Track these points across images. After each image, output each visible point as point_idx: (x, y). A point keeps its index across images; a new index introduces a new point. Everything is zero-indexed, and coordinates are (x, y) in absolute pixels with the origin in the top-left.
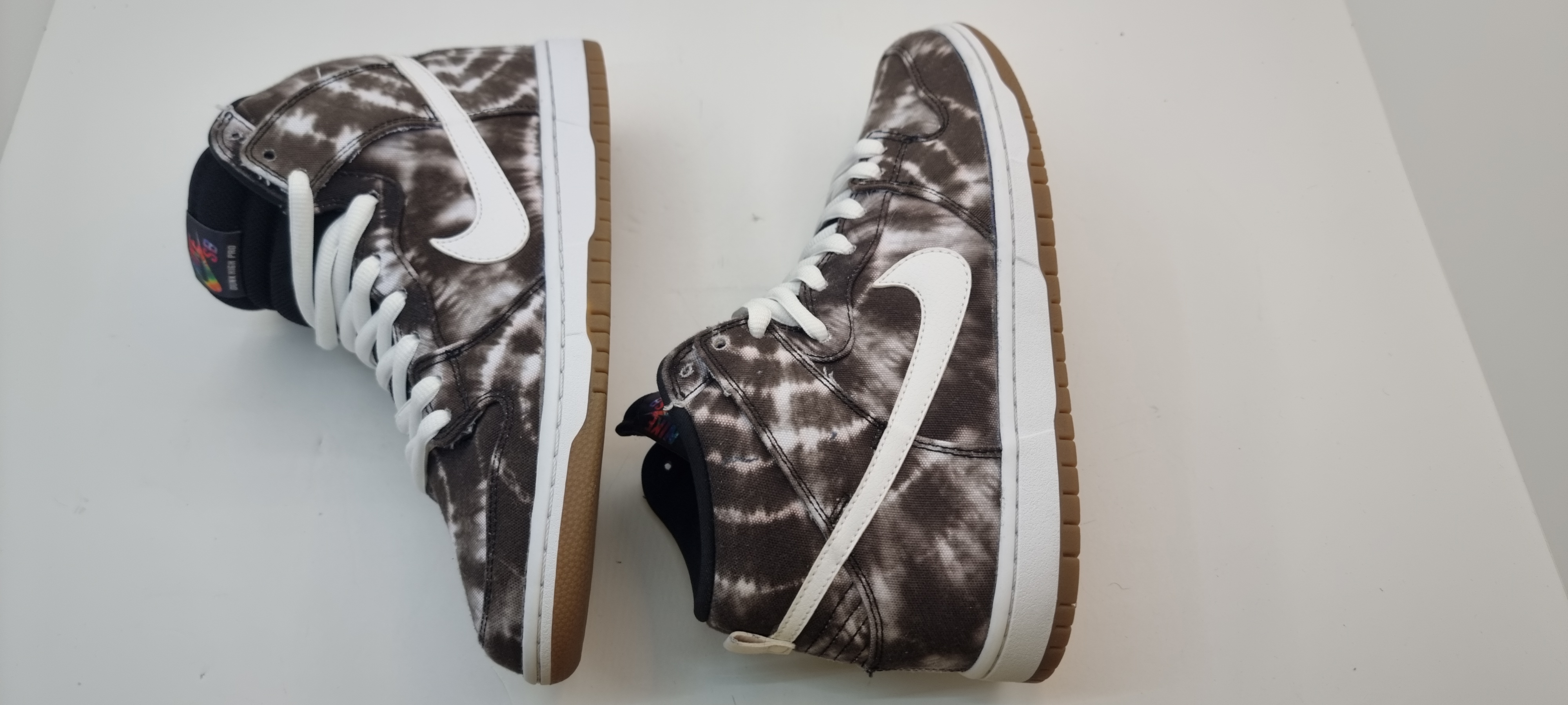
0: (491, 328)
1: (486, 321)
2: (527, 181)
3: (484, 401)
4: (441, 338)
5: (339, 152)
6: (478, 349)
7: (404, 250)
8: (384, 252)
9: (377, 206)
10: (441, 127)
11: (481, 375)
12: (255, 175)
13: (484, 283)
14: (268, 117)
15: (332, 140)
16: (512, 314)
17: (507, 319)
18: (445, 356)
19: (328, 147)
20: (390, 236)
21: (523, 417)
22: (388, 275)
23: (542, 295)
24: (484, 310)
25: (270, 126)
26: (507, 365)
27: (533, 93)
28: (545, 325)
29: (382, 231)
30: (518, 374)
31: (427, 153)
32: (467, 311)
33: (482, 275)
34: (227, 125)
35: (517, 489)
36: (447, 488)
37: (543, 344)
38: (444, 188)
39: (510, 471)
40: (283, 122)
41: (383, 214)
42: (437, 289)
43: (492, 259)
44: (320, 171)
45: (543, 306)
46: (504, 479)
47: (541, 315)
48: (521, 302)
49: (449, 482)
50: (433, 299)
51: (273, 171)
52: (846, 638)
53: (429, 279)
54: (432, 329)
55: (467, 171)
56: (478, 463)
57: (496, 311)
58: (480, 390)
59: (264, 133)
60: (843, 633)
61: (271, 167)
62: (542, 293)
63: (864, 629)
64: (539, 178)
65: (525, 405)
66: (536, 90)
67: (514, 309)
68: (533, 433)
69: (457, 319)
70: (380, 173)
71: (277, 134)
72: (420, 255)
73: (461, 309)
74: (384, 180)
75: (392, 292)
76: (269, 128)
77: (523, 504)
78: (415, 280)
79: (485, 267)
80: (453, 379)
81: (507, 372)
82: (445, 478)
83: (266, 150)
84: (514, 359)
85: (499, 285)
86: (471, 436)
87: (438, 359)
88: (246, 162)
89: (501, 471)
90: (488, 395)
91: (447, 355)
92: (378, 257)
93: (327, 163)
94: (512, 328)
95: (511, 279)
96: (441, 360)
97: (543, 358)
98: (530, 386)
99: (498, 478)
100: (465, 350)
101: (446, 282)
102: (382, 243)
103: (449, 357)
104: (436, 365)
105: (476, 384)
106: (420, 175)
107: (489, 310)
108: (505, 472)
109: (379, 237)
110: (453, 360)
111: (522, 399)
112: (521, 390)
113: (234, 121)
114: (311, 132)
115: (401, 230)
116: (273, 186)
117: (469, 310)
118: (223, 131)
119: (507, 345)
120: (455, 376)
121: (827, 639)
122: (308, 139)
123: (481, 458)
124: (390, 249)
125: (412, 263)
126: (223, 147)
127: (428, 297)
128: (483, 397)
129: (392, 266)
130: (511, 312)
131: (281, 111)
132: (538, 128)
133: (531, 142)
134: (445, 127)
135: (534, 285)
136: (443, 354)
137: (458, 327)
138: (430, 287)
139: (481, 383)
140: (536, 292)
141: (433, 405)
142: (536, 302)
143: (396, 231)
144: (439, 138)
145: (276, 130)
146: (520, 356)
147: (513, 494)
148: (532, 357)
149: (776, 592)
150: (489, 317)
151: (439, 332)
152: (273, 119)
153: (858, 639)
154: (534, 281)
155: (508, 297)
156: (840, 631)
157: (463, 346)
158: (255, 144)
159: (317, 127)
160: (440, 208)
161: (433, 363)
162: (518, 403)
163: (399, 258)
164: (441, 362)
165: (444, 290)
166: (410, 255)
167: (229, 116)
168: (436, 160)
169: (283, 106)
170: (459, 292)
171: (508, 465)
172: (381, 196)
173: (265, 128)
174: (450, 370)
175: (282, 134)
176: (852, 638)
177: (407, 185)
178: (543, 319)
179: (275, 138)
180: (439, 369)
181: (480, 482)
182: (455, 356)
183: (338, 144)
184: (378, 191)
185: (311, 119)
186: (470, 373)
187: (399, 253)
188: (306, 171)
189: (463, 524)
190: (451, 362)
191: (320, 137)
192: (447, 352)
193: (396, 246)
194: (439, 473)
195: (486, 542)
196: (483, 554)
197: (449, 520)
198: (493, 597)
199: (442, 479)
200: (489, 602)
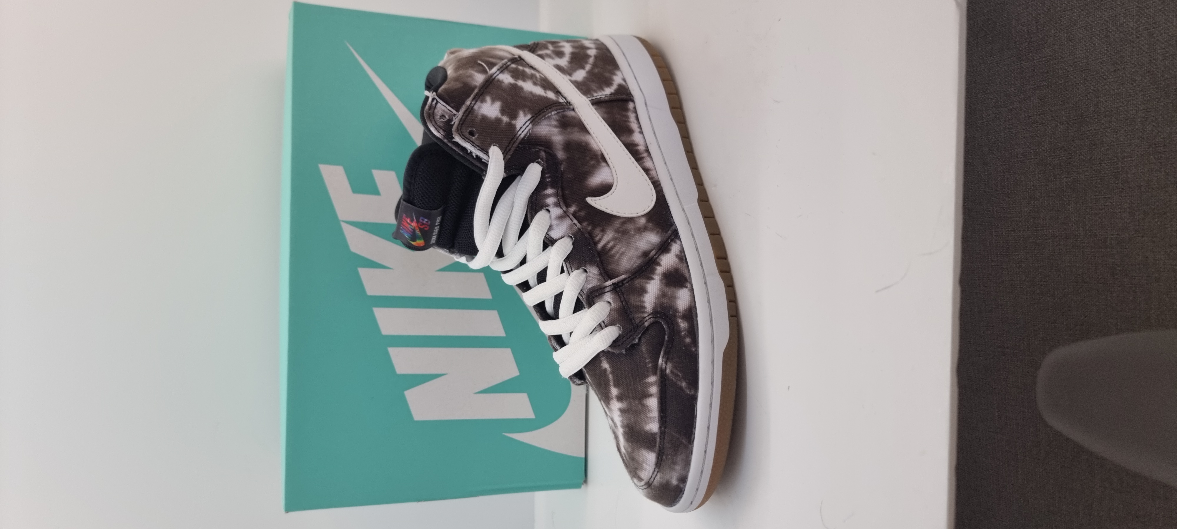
0: (644, 267)
1: (639, 262)
2: (641, 154)
3: (649, 321)
4: (606, 274)
5: (518, 131)
6: (637, 282)
7: (568, 206)
8: (553, 207)
9: (543, 172)
10: (573, 110)
11: (644, 302)
12: (464, 149)
13: (632, 232)
14: (468, 102)
15: (513, 122)
16: (658, 256)
17: (655, 260)
18: (612, 287)
19: (511, 127)
20: (556, 195)
21: (683, 333)
22: (558, 225)
23: (678, 243)
24: (636, 253)
25: (470, 110)
26: (663, 295)
27: (623, 83)
28: (688, 266)
29: (550, 191)
30: (675, 302)
31: (569, 130)
32: (623, 253)
33: (629, 226)
34: (435, 108)
35: (684, 384)
36: (610, 376)
37: (689, 280)
38: (588, 158)
39: (676, 371)
40: (480, 107)
41: (548, 177)
42: (597, 236)
43: (634, 215)
44: (508, 146)
45: (682, 251)
46: (671, 377)
47: (682, 257)
48: (664, 248)
49: (612, 372)
50: (596, 243)
51: (478, 146)
53: (590, 228)
54: (598, 266)
55: (600, 145)
56: (646, 364)
57: (645, 254)
58: (644, 312)
59: (468, 115)
61: (476, 143)
62: (678, 242)
64: (647, 151)
65: (683, 325)
66: (624, 80)
67: (659, 253)
68: (692, 345)
69: (616, 259)
70: (541, 146)
71: (476, 117)
72: (580, 210)
73: (617, 252)
74: (545, 151)
75: (562, 238)
76: (470, 112)
77: (689, 395)
78: (579, 229)
79: (630, 220)
80: (620, 304)
81: (665, 301)
82: (609, 369)
83: (470, 129)
84: (669, 291)
85: (643, 234)
86: (638, 344)
87: (607, 289)
88: (457, 139)
89: (668, 371)
90: (650, 316)
91: (614, 286)
92: (548, 211)
93: (511, 140)
94: (661, 268)
95: (652, 230)
96: (610, 290)
97: (692, 290)
98: (685, 311)
99: (666, 375)
100: (627, 282)
101: (603, 231)
102: (551, 201)
103: (615, 288)
104: (606, 294)
105: (641, 308)
106: (568, 146)
107: (639, 253)
108: (672, 372)
109: (549, 196)
110: (618, 289)
111: (680, 321)
112: (678, 314)
113: (439, 104)
114: (500, 116)
115: (563, 191)
116: (478, 158)
117: (624, 253)
118: (433, 113)
119: (661, 280)
120: (622, 302)
122: (498, 121)
123: (648, 361)
124: (557, 205)
125: (574, 215)
126: (436, 126)
127: (592, 243)
128: (647, 318)
129: (561, 218)
130: (657, 256)
131: (476, 99)
132: (635, 111)
133: (634, 122)
134: (576, 110)
135: (671, 236)
136: (611, 285)
137: (618, 265)
138: (590, 234)
139: (645, 308)
140: (673, 240)
141: (606, 322)
142: (675, 248)
143: (560, 191)
144: (573, 117)
145: (475, 113)
146: (673, 289)
147: (681, 388)
148: (683, 290)
150: (640, 258)
151: (604, 268)
152: (472, 105)
154: (670, 232)
155: (652, 244)
157: (625, 279)
158: (462, 124)
159: (503, 111)
160: (589, 173)
161: (604, 292)
162: (677, 323)
163: (565, 212)
164: (610, 291)
165: (602, 236)
166: (572, 209)
167: (435, 102)
168: (577, 136)
169: (477, 94)
170: (614, 239)
171: (674, 367)
172: (545, 163)
173: (467, 112)
174: (617, 297)
175: (480, 117)
177: (561, 155)
178: (684, 262)
179: (475, 120)
180: (608, 297)
181: (649, 377)
182: (619, 287)
183: (517, 125)
184: (542, 159)
185: (498, 105)
186: (633, 300)
187: (564, 209)
188: (498, 145)
189: (630, 403)
190: (616, 291)
191: (505, 119)
192: (613, 284)
193: (562, 203)
194: (601, 365)
195: (657, 419)
196: (653, 427)
197: (612, 399)
198: (666, 457)
199: (606, 370)
200: (661, 461)
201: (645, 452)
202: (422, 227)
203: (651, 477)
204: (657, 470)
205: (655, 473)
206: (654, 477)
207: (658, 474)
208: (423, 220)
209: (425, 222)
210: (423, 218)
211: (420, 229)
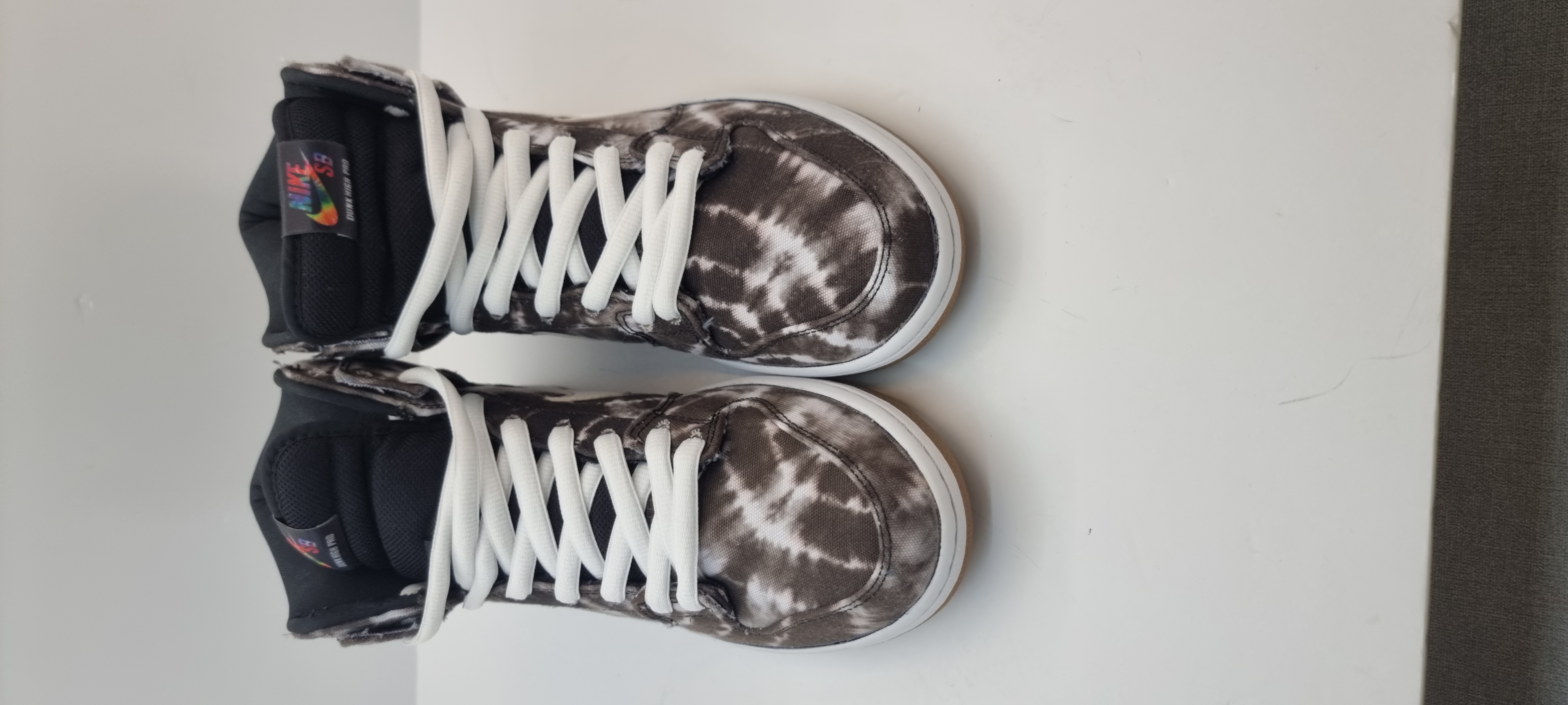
36: (732, 211)
49: (731, 206)
56: (763, 153)
82: (724, 208)
123: (762, 148)
181: (778, 161)
189: (781, 205)
194: (711, 215)
195: (828, 175)
196: (832, 183)
197: (757, 227)
198: (877, 185)
199: (721, 213)
200: (876, 195)
201: (849, 214)
202: (322, 171)
203: (883, 222)
204: (880, 207)
205: (883, 213)
206: (885, 219)
207: (887, 210)
208: (319, 157)
209: (323, 161)
210: (319, 154)
211: (319, 175)
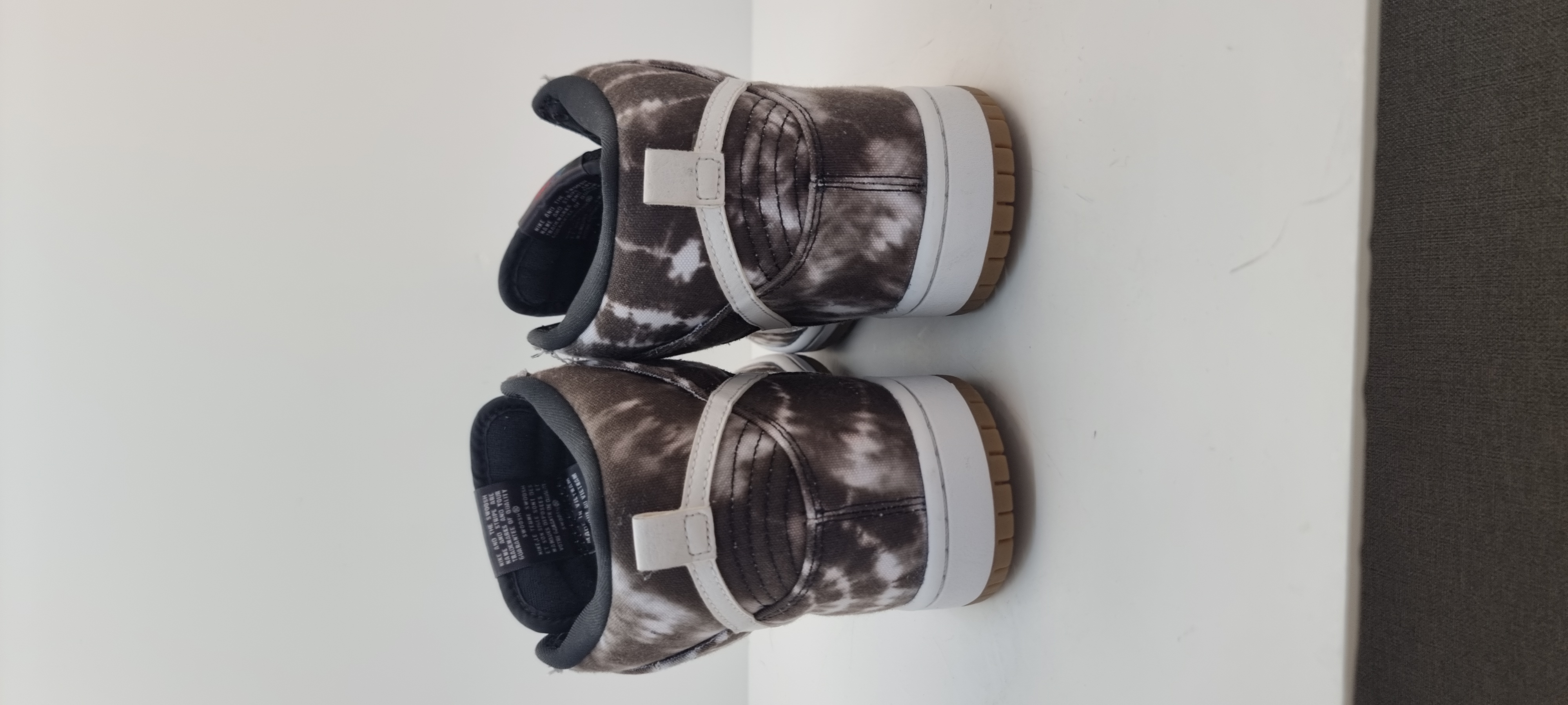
52: (775, 129)
60: (769, 125)
63: (790, 119)
121: (755, 136)
149: (684, 103)
153: (788, 129)
156: (765, 124)
176: (781, 130)
